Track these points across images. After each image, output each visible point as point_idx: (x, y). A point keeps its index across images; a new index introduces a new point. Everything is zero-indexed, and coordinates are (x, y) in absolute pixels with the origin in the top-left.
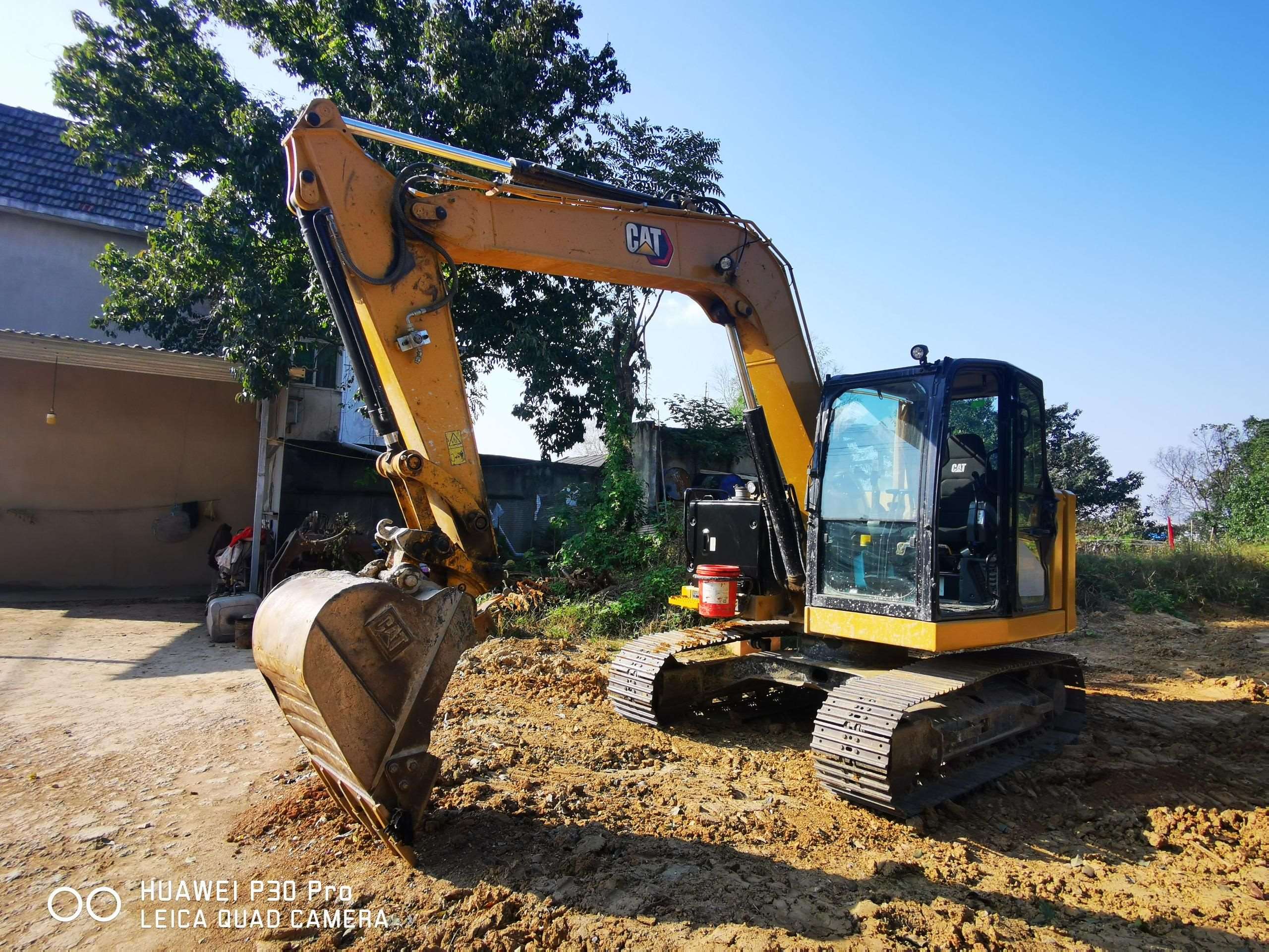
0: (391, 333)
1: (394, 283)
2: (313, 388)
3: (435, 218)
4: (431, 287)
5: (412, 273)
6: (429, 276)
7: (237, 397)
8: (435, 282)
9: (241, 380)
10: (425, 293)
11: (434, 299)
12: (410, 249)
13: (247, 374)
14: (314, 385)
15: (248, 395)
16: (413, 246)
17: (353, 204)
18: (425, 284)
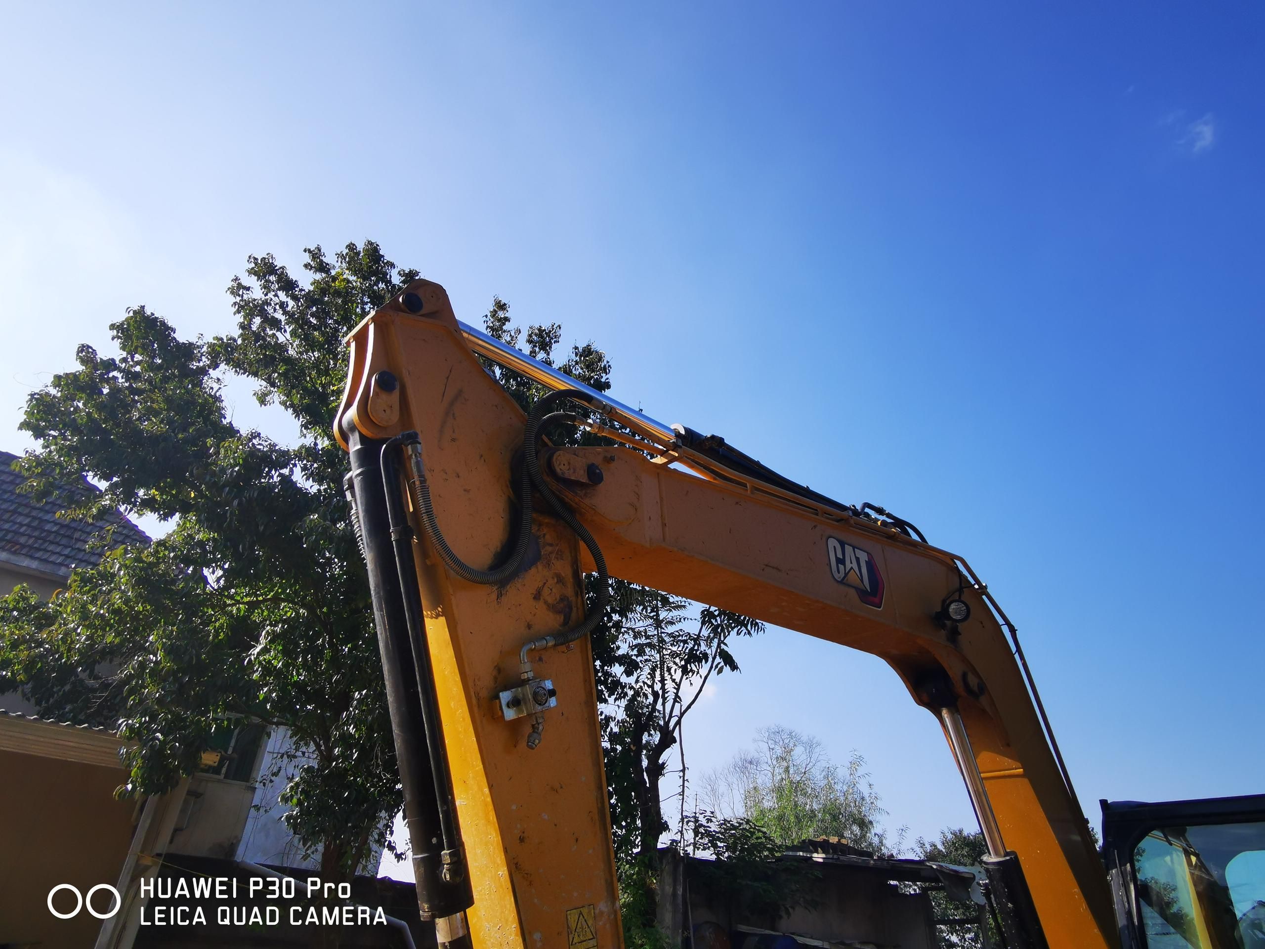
0: (486, 681)
1: (502, 584)
2: (219, 781)
3: (584, 479)
4: (563, 598)
5: (533, 570)
6: (560, 580)
7: (118, 789)
8: (569, 591)
9: (129, 766)
10: (552, 608)
11: (565, 623)
12: (534, 529)
13: (143, 757)
14: (222, 776)
15: (134, 788)
16: (540, 525)
17: (453, 440)
18: (552, 594)
